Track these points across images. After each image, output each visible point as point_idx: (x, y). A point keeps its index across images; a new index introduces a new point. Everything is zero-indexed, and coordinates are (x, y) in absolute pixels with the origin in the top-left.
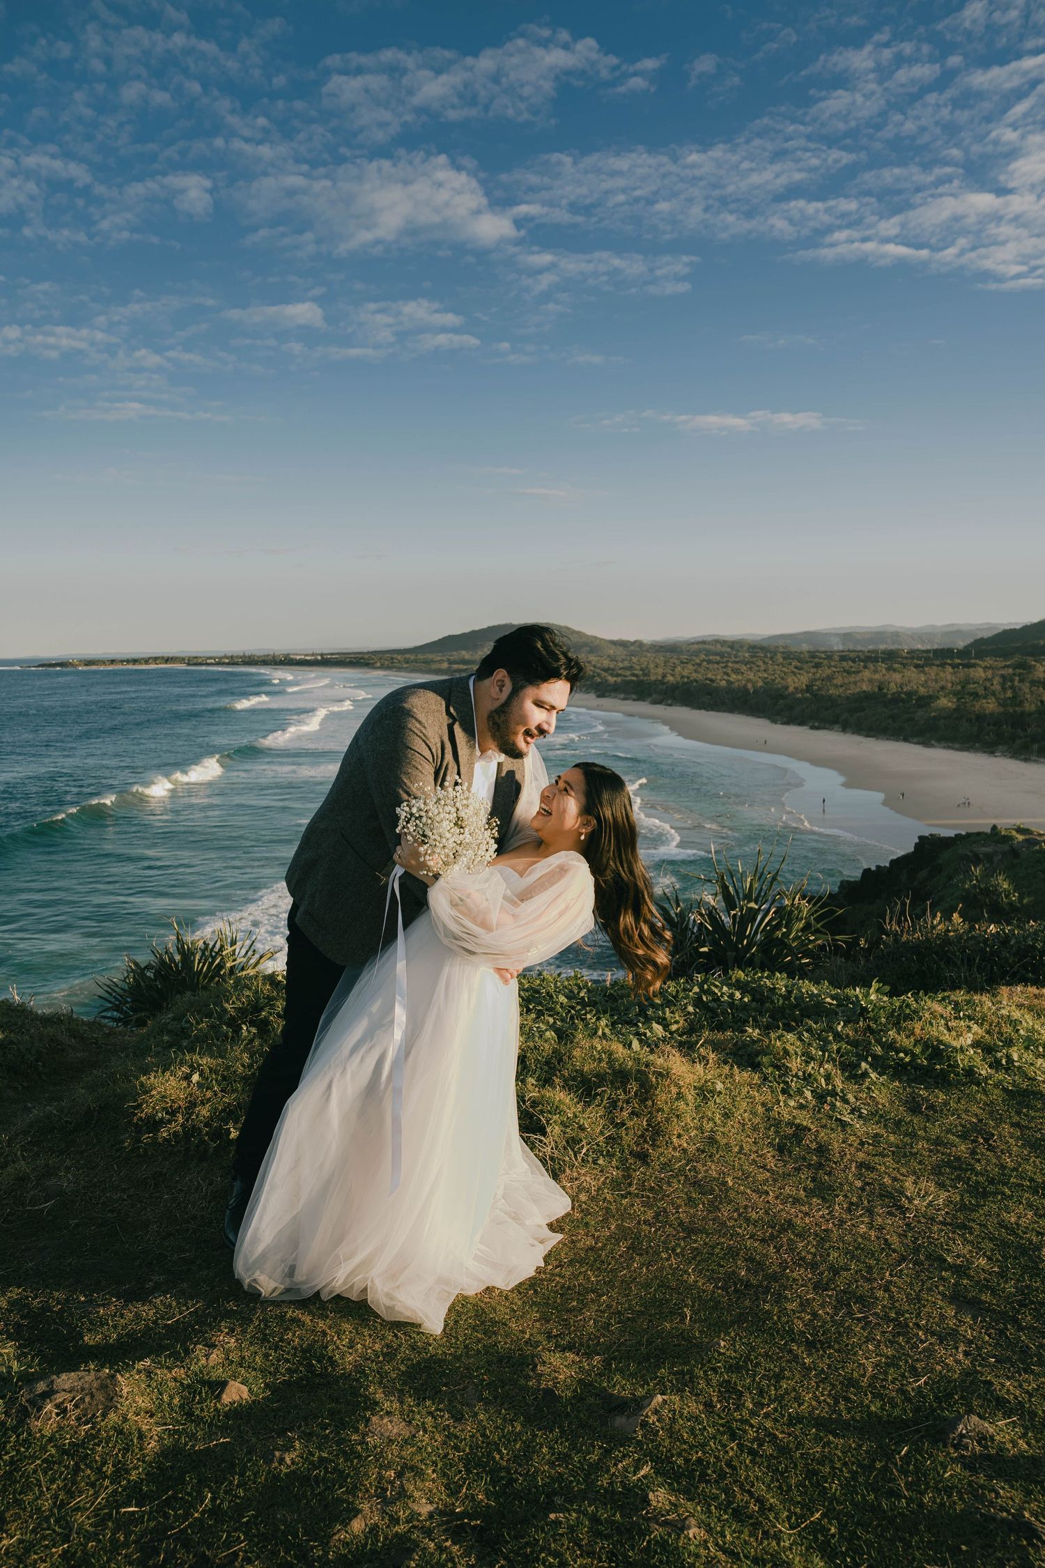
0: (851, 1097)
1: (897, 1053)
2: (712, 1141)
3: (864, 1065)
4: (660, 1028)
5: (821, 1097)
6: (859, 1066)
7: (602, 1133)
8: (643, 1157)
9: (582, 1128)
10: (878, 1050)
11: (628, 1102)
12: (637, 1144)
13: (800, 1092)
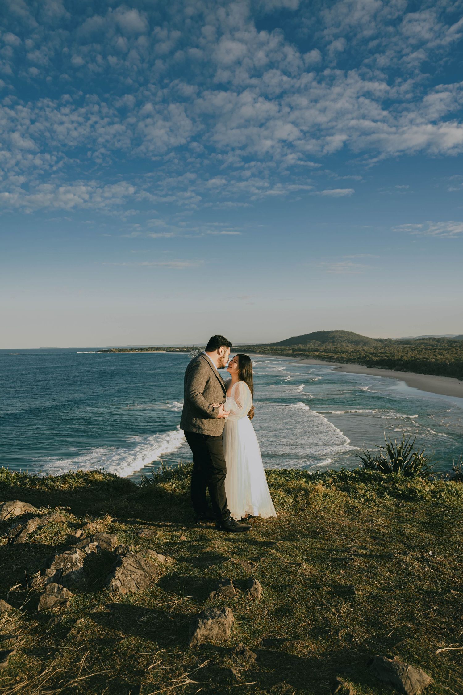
0: (377, 501)
1: (398, 491)
2: (326, 507)
3: (385, 493)
4: (322, 481)
5: (366, 500)
6: (384, 494)
7: (291, 503)
8: (303, 510)
9: (285, 502)
10: (392, 489)
11: (301, 496)
12: (302, 507)
13: (360, 499)
